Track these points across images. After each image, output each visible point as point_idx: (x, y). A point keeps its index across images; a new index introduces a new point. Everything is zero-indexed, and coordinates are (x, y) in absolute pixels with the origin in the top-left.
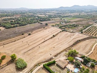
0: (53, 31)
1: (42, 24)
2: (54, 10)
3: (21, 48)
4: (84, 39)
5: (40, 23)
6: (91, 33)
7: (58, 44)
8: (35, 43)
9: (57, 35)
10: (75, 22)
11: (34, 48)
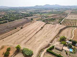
0: (39, 24)
1: (28, 19)
2: (32, 8)
3: (20, 40)
4: (64, 28)
5: (26, 19)
6: (66, 24)
7: (48, 33)
8: (30, 35)
9: (43, 27)
10: (52, 16)
11: (31, 38)
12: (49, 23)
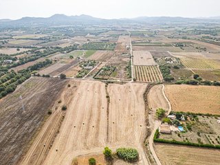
7: (129, 108)
10: (102, 60)
12: (112, 83)
